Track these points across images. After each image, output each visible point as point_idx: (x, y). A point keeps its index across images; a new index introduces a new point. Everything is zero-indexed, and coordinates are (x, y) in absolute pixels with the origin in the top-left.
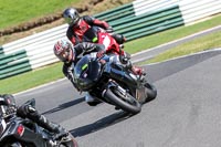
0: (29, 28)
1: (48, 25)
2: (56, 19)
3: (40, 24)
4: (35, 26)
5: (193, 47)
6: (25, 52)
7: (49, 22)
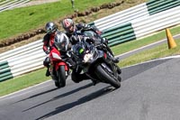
0: (10, 43)
1: (26, 41)
2: (32, 36)
3: (19, 40)
4: (15, 42)
5: (143, 57)
6: (7, 63)
7: (26, 38)
